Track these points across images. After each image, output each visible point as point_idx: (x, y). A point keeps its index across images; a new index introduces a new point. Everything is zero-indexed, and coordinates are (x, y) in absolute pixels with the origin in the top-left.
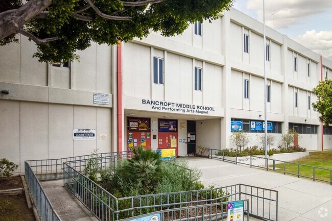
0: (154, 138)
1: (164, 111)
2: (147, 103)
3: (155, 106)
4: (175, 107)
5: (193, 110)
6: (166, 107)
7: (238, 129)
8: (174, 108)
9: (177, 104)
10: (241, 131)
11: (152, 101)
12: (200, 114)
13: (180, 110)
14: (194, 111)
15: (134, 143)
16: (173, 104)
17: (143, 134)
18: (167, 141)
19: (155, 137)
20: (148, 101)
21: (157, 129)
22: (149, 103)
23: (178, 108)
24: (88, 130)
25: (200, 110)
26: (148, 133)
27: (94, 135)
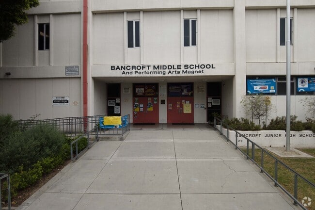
0: (161, 104)
1: (137, 75)
2: (117, 68)
3: (126, 71)
4: (151, 69)
5: (177, 70)
6: (139, 71)
7: (268, 90)
8: (149, 71)
9: (154, 67)
10: (273, 94)
11: (122, 67)
12: (190, 75)
13: (158, 73)
14: (179, 72)
15: (140, 107)
16: (149, 66)
17: (150, 99)
18: (178, 106)
19: (163, 102)
20: (118, 66)
21: (166, 94)
22: (119, 68)
23: (155, 70)
24: (63, 97)
25: (189, 70)
26: (155, 98)
27: (68, 102)
